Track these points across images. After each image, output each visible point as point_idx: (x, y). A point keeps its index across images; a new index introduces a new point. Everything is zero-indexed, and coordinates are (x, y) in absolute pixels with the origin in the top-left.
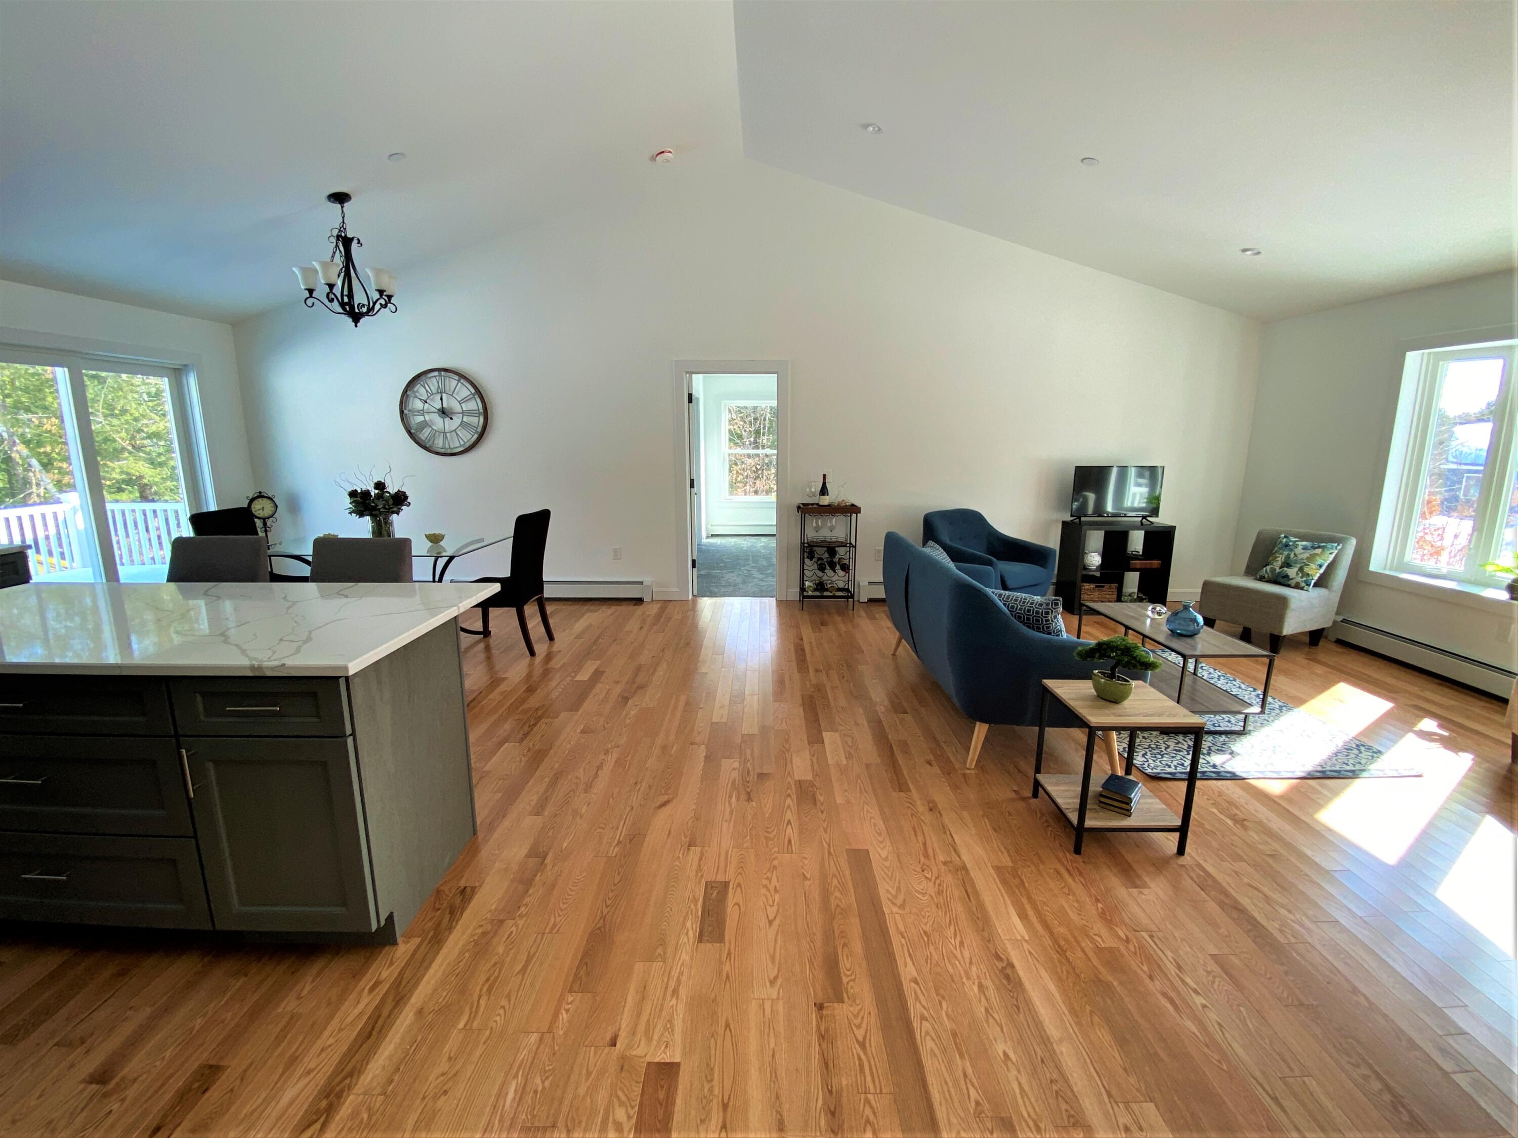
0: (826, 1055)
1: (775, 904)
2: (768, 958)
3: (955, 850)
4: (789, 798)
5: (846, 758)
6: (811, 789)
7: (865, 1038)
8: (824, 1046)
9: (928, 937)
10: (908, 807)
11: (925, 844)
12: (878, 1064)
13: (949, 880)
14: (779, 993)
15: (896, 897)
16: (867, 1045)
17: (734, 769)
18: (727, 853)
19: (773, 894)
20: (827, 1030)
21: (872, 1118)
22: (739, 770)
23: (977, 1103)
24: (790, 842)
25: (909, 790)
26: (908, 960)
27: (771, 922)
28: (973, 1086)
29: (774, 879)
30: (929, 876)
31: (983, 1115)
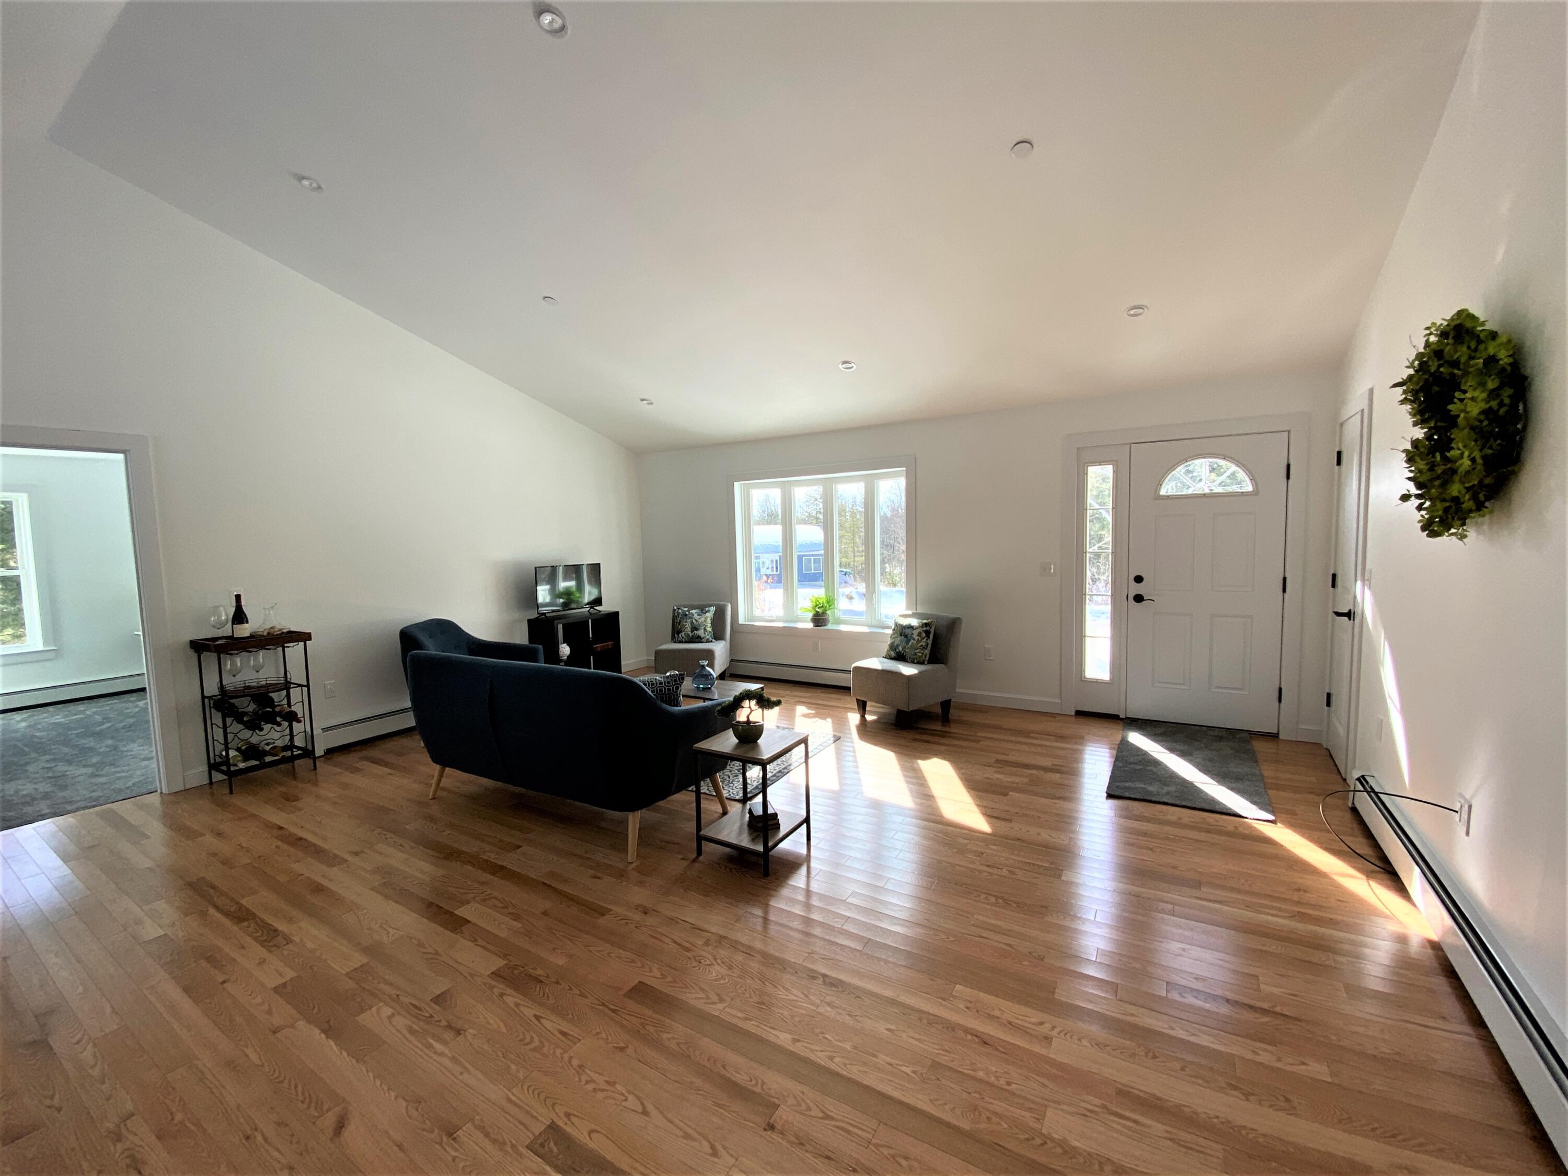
0: (821, 1153)
1: (627, 1095)
2: (685, 1141)
3: (700, 929)
4: (504, 997)
5: (515, 920)
6: (516, 972)
7: (822, 1111)
8: (808, 1147)
9: (764, 1004)
10: (626, 923)
11: (675, 942)
12: (850, 1117)
13: (723, 953)
14: (732, 1156)
15: (708, 998)
16: (830, 1114)
17: (390, 1018)
18: (509, 1100)
19: (613, 1089)
20: (797, 1136)
21: (892, 1152)
22: (399, 1013)
23: (914, 1072)
24: (564, 1034)
25: (610, 910)
26: (774, 1032)
27: (645, 1112)
28: (900, 1065)
29: (595, 1076)
30: (708, 962)
31: (924, 1075)
